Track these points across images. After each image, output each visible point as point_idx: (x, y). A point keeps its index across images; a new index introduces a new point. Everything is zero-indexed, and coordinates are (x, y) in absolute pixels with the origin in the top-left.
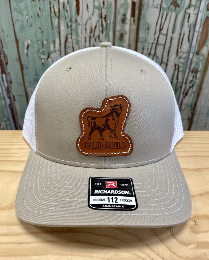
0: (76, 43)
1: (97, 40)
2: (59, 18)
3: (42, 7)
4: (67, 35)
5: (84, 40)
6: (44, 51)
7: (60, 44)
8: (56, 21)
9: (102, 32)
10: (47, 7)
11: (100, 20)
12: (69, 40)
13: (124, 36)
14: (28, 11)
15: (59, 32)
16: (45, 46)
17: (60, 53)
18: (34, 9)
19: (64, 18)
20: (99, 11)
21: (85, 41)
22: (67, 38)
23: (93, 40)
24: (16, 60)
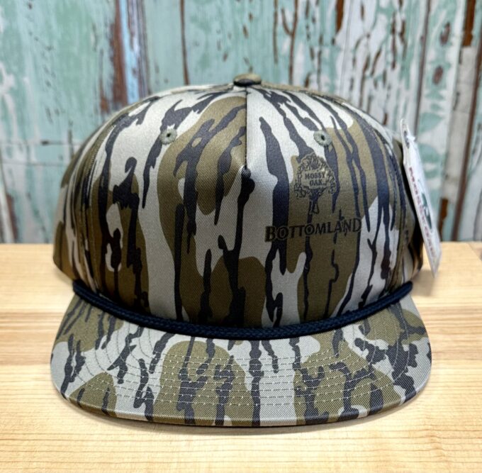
1: (380, 83)
2: (292, 35)
3: (256, 13)
4: (309, 75)
5: (347, 84)
8: (285, 44)
9: (394, 66)
10: (269, 13)
11: (391, 38)
12: (313, 86)
13: (444, 74)
14: (222, 23)
15: (291, 69)
18: (237, 18)
19: (305, 37)
20: (389, 19)
21: (351, 87)
22: (307, 83)
23: (369, 84)
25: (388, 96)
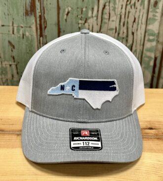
0: (113, 10)
1: (133, 7)
4: (106, 3)
6: (82, 17)
7: (98, 11)
12: (107, 7)
13: (158, 4)
16: (84, 13)
17: (97, 19)
21: (122, 8)
22: (105, 6)
23: (129, 7)
24: (55, 24)
25: (136, 11)
